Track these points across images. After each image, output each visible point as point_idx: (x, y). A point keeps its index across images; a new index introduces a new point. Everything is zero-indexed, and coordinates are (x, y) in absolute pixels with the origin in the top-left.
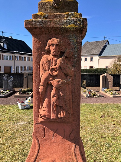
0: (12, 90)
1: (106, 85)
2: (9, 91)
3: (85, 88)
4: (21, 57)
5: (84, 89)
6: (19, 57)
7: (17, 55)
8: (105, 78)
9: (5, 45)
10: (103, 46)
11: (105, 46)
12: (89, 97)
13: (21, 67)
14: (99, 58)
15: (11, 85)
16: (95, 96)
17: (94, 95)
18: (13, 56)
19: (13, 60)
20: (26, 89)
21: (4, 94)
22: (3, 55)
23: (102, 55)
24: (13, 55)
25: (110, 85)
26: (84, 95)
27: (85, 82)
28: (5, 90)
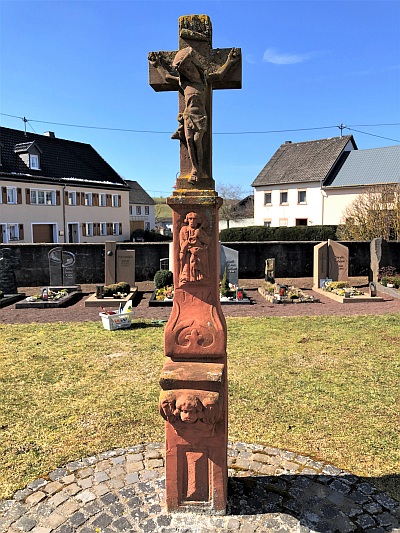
0: (75, 290)
1: (329, 272)
2: (69, 292)
3: (273, 282)
4: (83, 194)
5: (269, 283)
6: (78, 194)
7: (71, 190)
8: (327, 253)
9: (35, 158)
10: (337, 154)
11: (344, 155)
12: (280, 302)
13: (84, 225)
14: (325, 193)
15: (71, 276)
16: (295, 300)
17: (295, 297)
18: (58, 193)
19: (58, 204)
20: (113, 286)
21: (57, 300)
22: (28, 191)
23: (335, 184)
24: (59, 188)
25: (340, 272)
26: (269, 298)
27: (272, 264)
28: (56, 290)
